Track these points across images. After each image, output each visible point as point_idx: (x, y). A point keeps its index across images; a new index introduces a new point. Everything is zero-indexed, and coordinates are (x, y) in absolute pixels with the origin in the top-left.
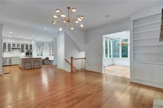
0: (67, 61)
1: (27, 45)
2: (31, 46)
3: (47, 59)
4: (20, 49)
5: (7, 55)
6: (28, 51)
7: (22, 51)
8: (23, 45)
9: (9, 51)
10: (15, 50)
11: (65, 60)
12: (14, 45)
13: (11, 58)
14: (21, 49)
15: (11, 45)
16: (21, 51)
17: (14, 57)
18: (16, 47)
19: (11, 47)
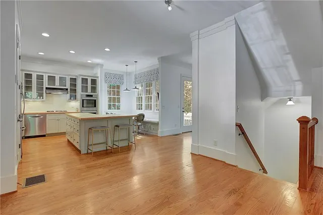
0: (243, 133)
1: (85, 81)
2: (94, 82)
3: (140, 118)
4: (67, 89)
5: (33, 106)
6: (88, 96)
7: (73, 97)
8: (73, 80)
9: (40, 95)
10: (55, 93)
11: (239, 126)
12: (52, 79)
13: (44, 115)
14: (69, 90)
15: (44, 80)
16: (71, 97)
17: (52, 113)
18: (57, 85)
19: (46, 85)
